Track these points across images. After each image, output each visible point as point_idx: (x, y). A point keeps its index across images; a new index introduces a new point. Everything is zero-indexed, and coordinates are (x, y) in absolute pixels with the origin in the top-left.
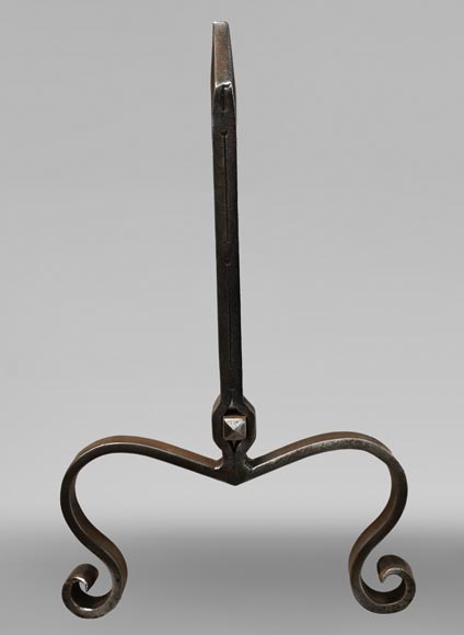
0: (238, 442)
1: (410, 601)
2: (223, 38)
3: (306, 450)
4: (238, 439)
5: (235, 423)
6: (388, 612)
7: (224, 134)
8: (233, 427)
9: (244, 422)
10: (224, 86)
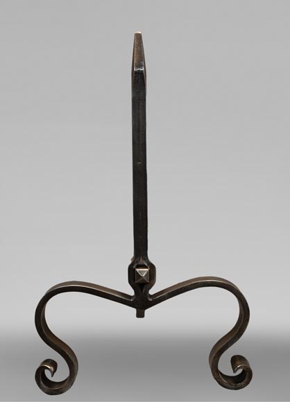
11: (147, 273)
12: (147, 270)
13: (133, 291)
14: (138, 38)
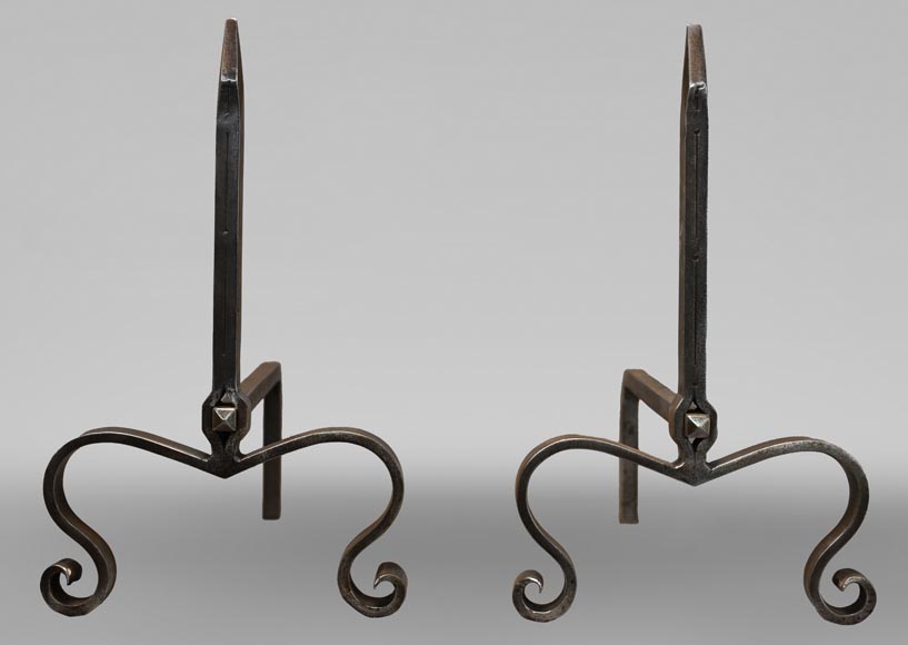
0: (701, 439)
1: (871, 611)
2: (696, 39)
3: (768, 450)
4: (701, 436)
5: (699, 421)
6: (848, 624)
7: (697, 133)
8: (698, 425)
9: (708, 419)
10: (699, 87)
11: (233, 415)
12: (233, 409)
13: (209, 445)
14: (232, 27)
